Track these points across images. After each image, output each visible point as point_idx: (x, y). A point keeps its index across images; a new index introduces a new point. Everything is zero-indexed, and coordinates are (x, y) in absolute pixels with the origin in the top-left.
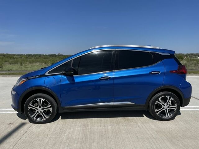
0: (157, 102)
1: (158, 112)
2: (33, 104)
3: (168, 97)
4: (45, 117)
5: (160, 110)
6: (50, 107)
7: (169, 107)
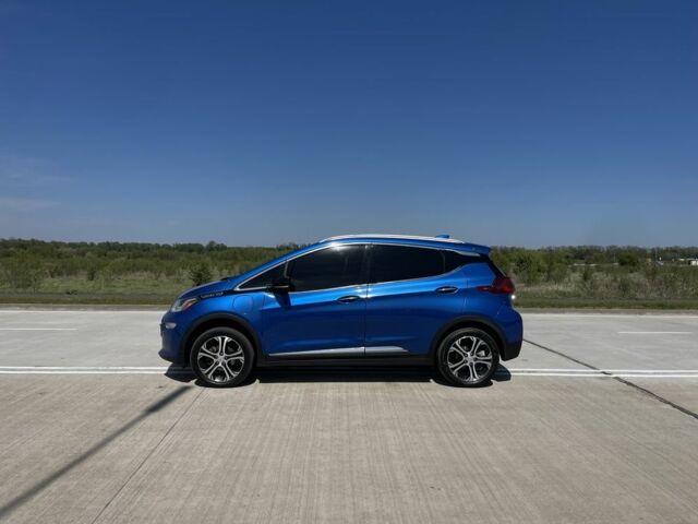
0: (452, 349)
1: (454, 368)
2: (208, 348)
3: (475, 339)
4: (230, 375)
5: (459, 365)
6: (240, 355)
7: (476, 359)
